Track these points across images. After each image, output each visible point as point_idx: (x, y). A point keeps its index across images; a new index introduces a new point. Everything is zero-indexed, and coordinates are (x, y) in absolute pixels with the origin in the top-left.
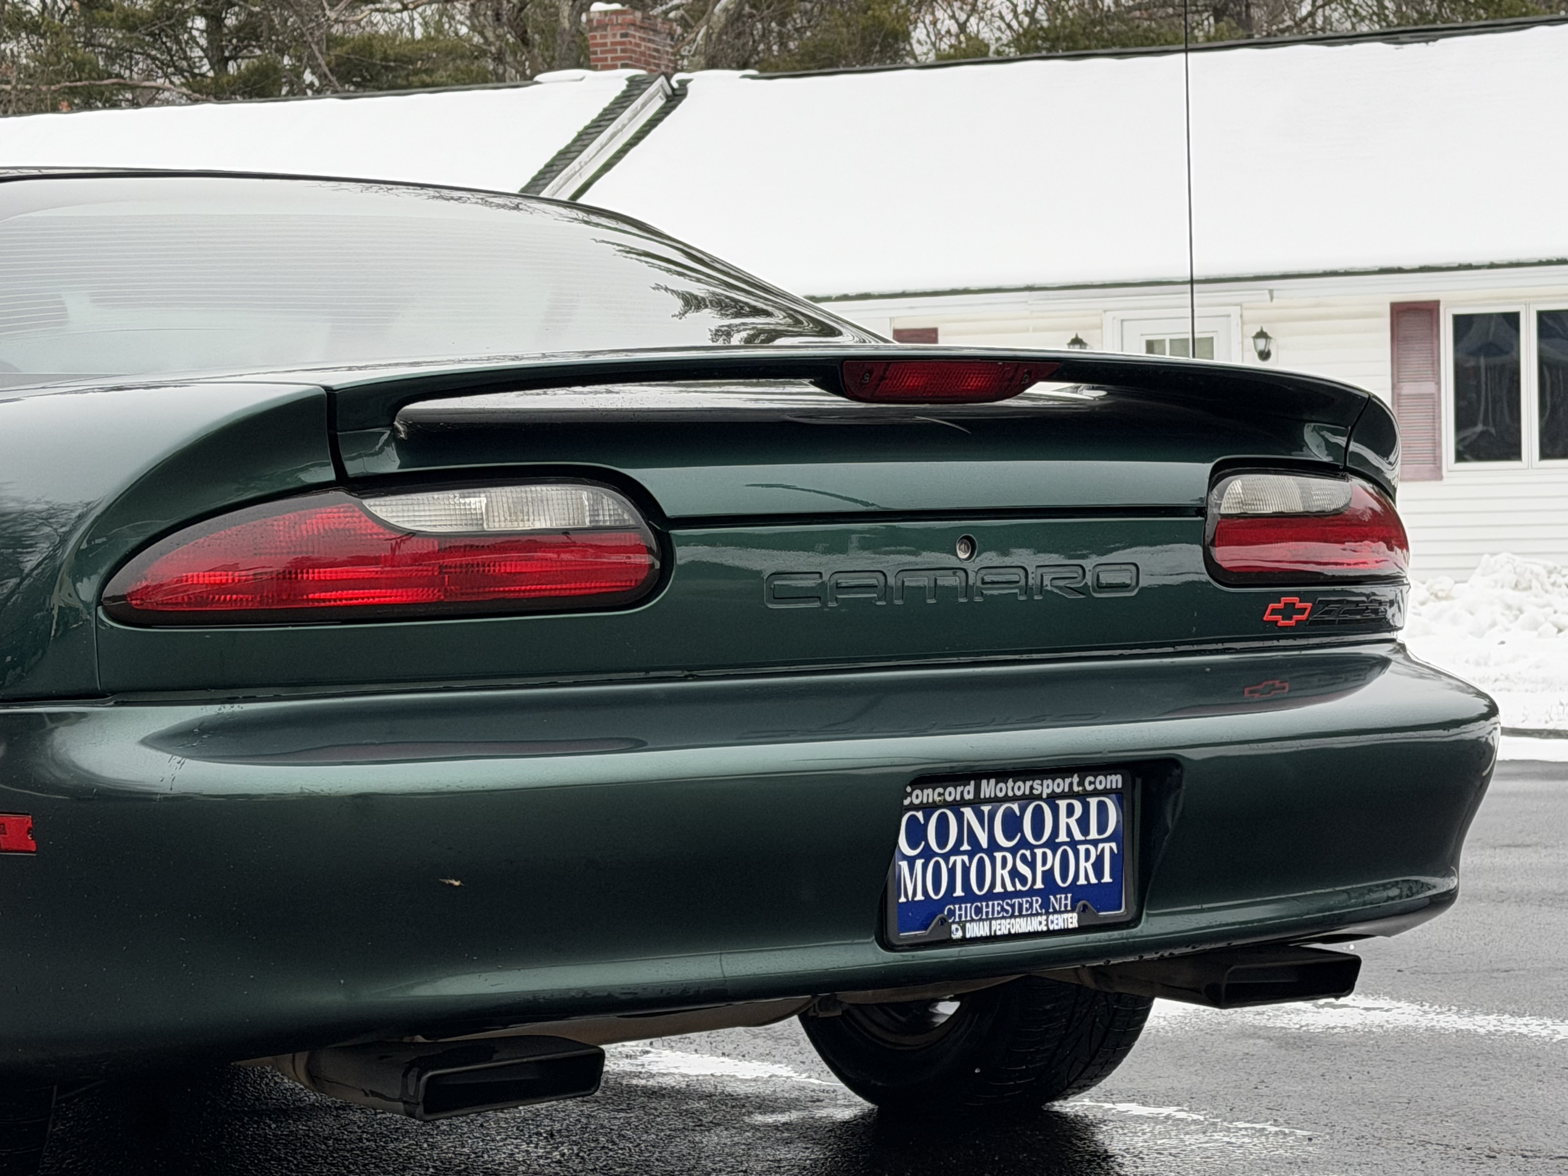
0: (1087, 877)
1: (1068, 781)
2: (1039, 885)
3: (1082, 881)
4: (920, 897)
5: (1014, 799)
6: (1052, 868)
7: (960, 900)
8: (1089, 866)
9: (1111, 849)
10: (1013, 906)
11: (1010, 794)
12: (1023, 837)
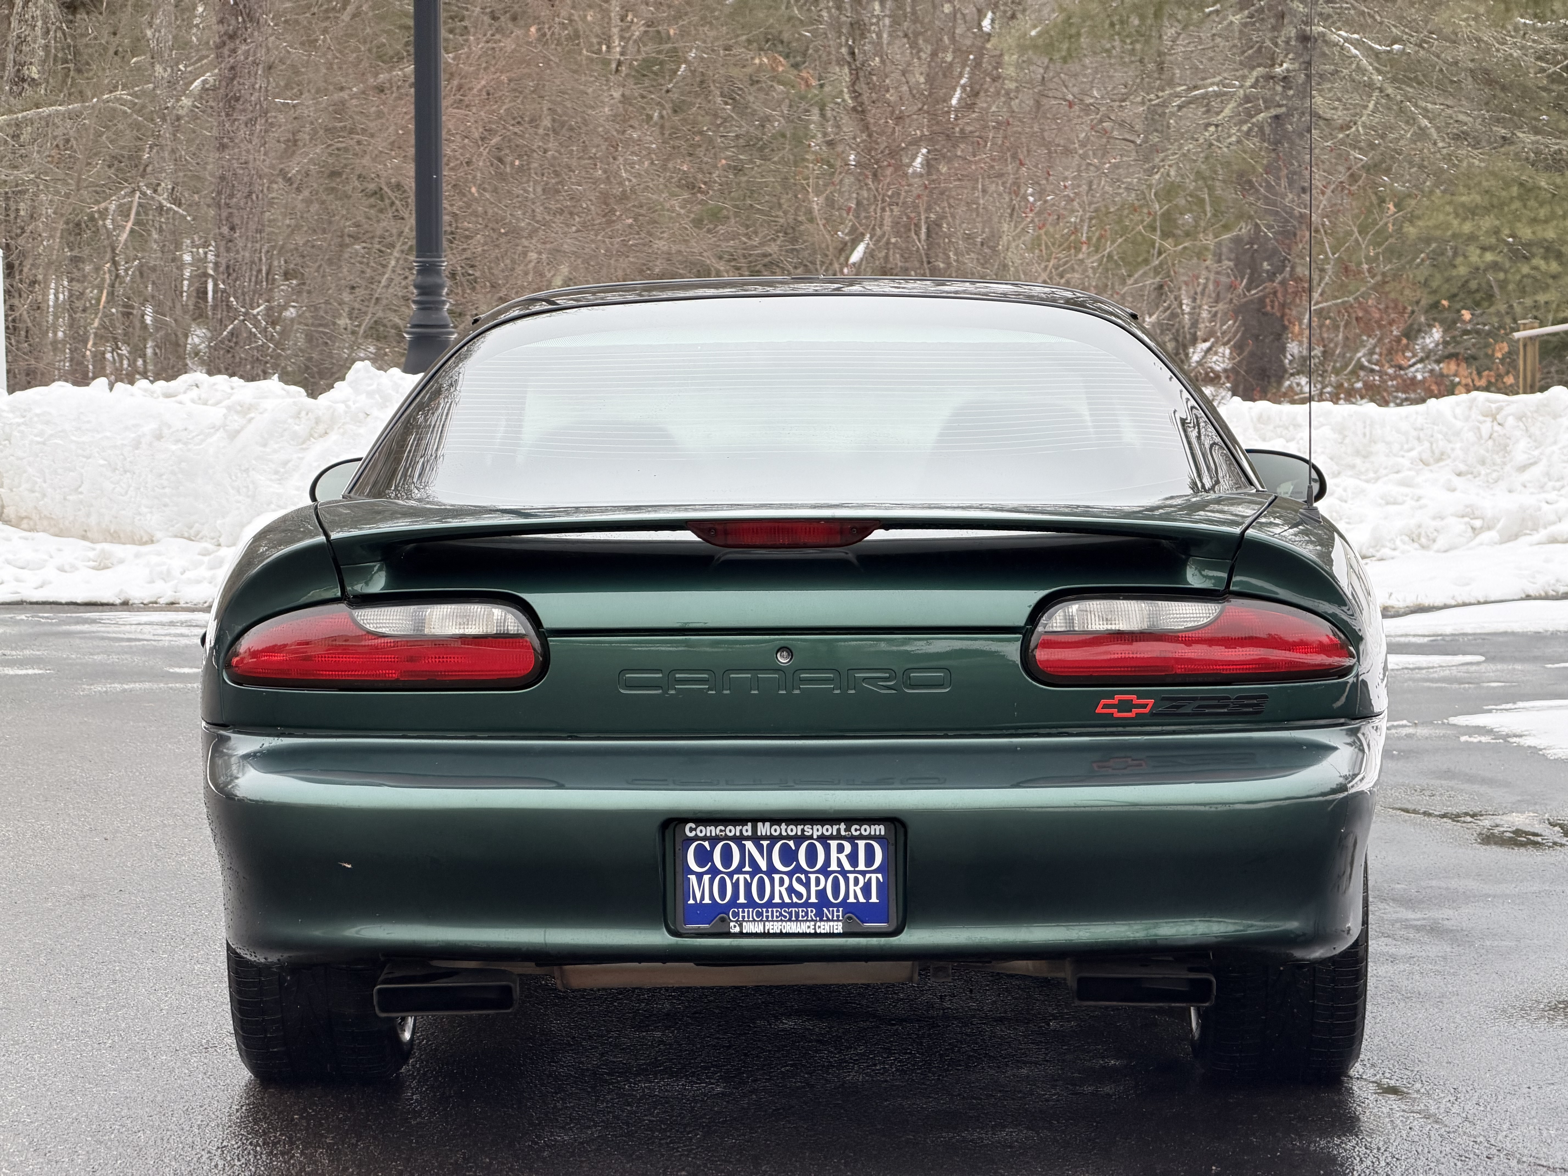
0: (856, 897)
1: (835, 827)
2: (813, 899)
3: (852, 900)
4: (707, 901)
5: (789, 838)
6: (825, 888)
7: (743, 906)
8: (858, 889)
9: (877, 878)
10: (790, 914)
11: (784, 834)
12: (798, 864)
